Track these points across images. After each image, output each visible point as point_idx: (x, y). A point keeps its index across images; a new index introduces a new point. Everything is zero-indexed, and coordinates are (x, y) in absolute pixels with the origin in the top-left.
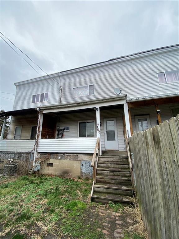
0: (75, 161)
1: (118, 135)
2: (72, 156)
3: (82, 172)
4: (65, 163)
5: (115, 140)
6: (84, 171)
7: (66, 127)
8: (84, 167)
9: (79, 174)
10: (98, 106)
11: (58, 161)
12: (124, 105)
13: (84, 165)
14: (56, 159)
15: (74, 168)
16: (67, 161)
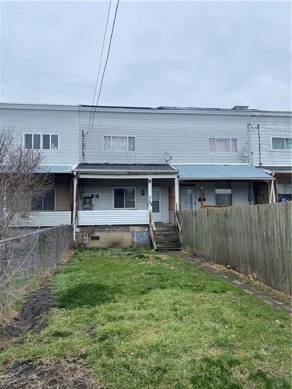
0: (126, 233)
1: (162, 206)
2: (122, 228)
3: (133, 242)
4: (115, 235)
5: (159, 212)
6: (135, 240)
7: (95, 194)
8: (135, 237)
9: (130, 244)
10: (150, 177)
11: (105, 233)
12: (176, 180)
13: (135, 236)
14: (102, 231)
15: (125, 238)
16: (116, 233)
